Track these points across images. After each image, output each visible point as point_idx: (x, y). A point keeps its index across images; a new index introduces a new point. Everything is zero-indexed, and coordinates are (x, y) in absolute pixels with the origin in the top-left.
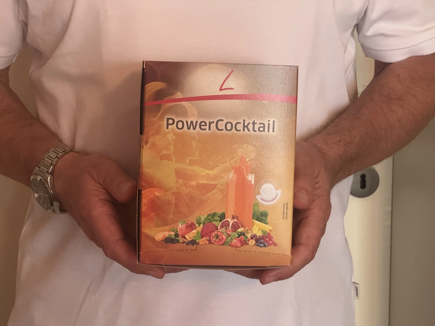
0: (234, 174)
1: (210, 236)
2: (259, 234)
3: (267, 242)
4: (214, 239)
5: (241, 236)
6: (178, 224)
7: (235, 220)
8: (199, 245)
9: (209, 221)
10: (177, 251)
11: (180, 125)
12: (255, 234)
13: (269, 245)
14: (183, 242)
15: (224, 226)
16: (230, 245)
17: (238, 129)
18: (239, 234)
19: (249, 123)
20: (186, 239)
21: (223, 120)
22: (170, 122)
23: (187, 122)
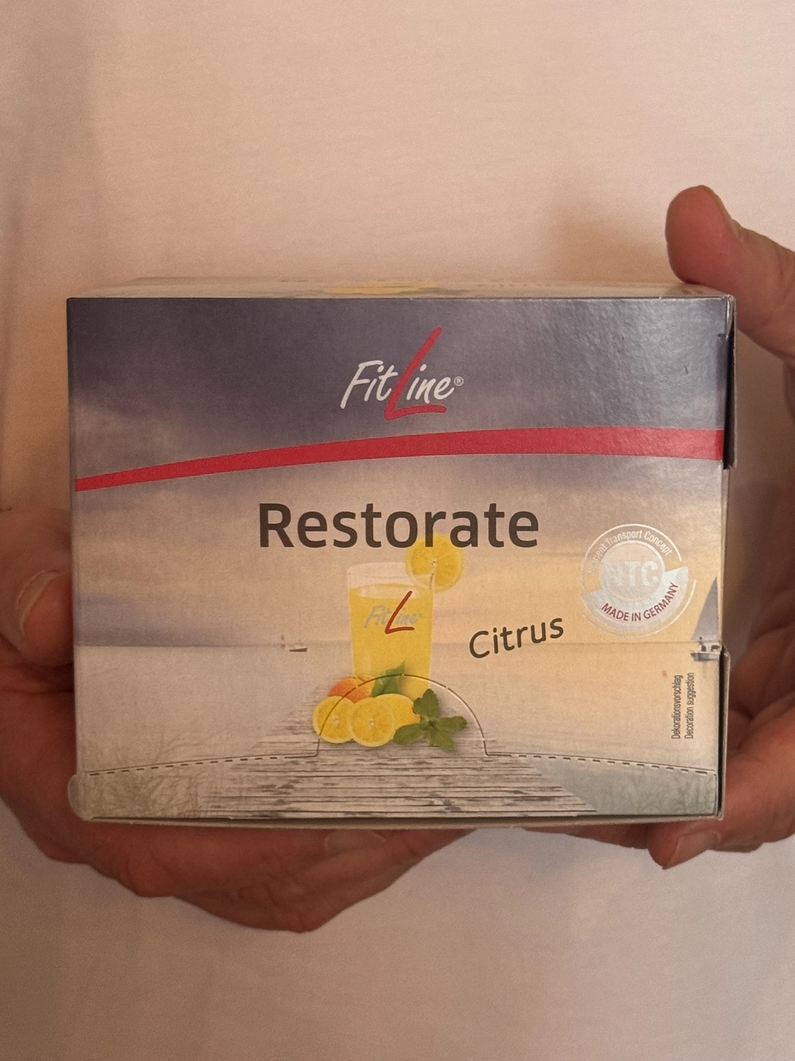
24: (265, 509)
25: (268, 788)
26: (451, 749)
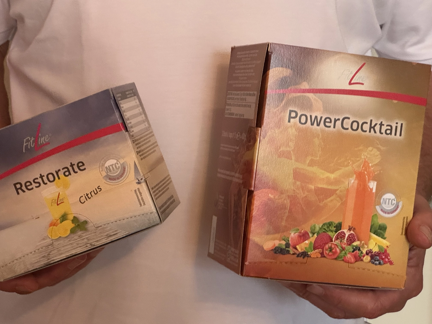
0: (355, 180)
1: (323, 249)
2: (376, 250)
3: (383, 259)
4: (327, 252)
5: (356, 250)
6: (290, 232)
7: (352, 232)
8: (311, 258)
9: (324, 230)
10: (286, 263)
11: (303, 119)
12: (371, 249)
13: (385, 263)
14: (294, 253)
15: (340, 238)
16: (343, 260)
17: (364, 129)
18: (354, 248)
19: (376, 124)
20: (297, 250)
21: (349, 118)
22: (293, 114)
23: (311, 116)
24: (15, 185)
25: (44, 257)
26: (86, 230)
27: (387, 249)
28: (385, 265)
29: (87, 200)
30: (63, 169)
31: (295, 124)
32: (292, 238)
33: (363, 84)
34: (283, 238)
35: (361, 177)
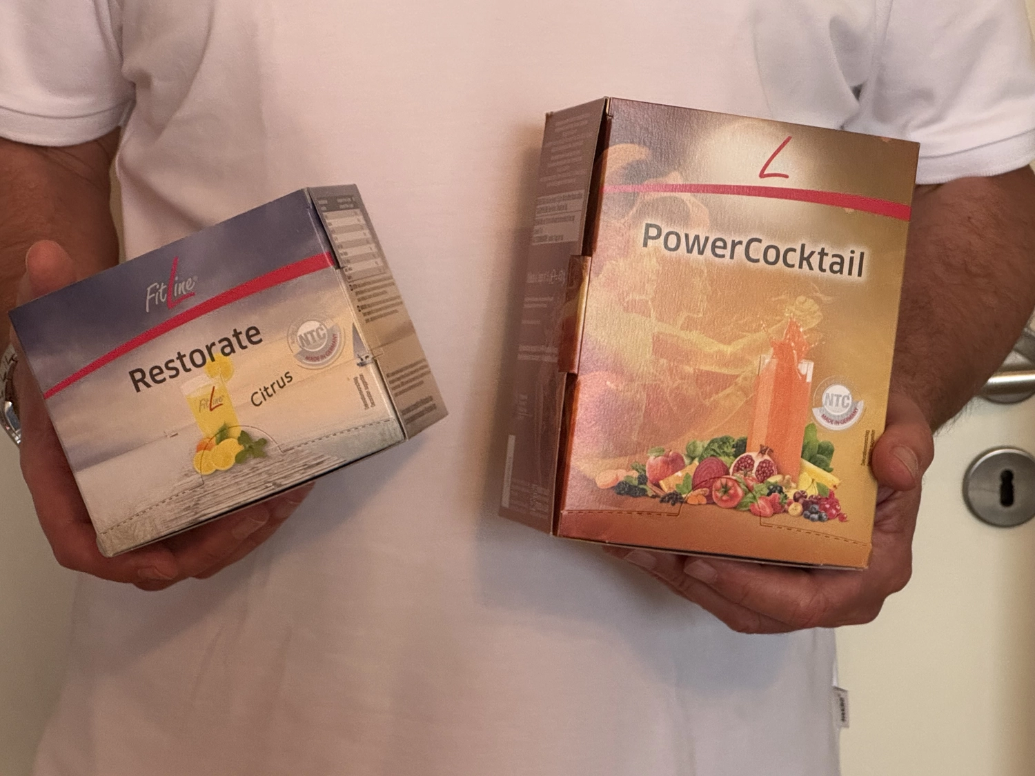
0: (773, 358)
1: (710, 488)
2: (812, 492)
3: (826, 510)
4: (719, 495)
5: (774, 492)
6: (648, 455)
7: (767, 457)
8: (687, 505)
9: (712, 453)
10: (640, 513)
11: (672, 241)
12: (802, 491)
13: (831, 517)
14: (655, 494)
15: (743, 468)
16: (749, 510)
17: (789, 262)
18: (771, 487)
19: (812, 253)
20: (661, 489)
21: (760, 241)
22: (653, 232)
23: (687, 236)
24: (132, 374)
25: (187, 509)
26: (264, 456)
27: (835, 492)
28: (831, 522)
29: (265, 399)
30: (220, 342)
31: (656, 249)
32: (651, 466)
33: (786, 176)
34: (634, 465)
35: (782, 351)
